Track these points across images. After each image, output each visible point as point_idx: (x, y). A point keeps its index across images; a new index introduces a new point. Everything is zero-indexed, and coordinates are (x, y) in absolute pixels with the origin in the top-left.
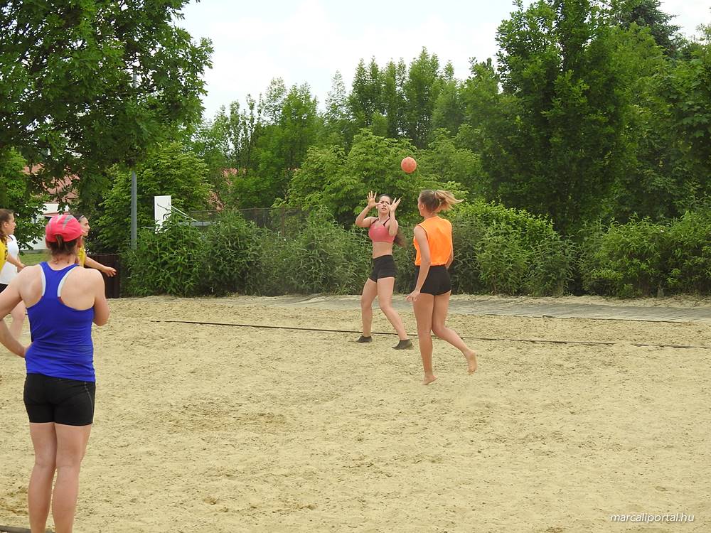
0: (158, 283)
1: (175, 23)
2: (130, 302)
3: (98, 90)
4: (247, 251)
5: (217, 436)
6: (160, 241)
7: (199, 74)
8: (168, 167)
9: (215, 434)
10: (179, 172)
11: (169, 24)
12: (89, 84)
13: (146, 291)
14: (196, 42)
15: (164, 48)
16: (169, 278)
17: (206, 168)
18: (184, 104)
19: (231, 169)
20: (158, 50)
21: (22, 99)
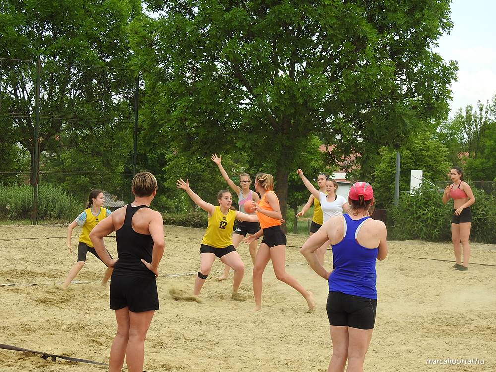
0: (414, 231)
1: (432, 49)
2: (394, 244)
3: (376, 95)
4: (478, 211)
5: (457, 341)
6: (416, 202)
7: (447, 85)
8: (421, 150)
9: (455, 340)
10: (428, 154)
11: (428, 50)
12: (370, 91)
13: (405, 236)
14: (446, 62)
15: (424, 67)
16: (421, 228)
17: (447, 151)
18: (436, 106)
19: (465, 153)
20: (419, 68)
21: (323, 100)
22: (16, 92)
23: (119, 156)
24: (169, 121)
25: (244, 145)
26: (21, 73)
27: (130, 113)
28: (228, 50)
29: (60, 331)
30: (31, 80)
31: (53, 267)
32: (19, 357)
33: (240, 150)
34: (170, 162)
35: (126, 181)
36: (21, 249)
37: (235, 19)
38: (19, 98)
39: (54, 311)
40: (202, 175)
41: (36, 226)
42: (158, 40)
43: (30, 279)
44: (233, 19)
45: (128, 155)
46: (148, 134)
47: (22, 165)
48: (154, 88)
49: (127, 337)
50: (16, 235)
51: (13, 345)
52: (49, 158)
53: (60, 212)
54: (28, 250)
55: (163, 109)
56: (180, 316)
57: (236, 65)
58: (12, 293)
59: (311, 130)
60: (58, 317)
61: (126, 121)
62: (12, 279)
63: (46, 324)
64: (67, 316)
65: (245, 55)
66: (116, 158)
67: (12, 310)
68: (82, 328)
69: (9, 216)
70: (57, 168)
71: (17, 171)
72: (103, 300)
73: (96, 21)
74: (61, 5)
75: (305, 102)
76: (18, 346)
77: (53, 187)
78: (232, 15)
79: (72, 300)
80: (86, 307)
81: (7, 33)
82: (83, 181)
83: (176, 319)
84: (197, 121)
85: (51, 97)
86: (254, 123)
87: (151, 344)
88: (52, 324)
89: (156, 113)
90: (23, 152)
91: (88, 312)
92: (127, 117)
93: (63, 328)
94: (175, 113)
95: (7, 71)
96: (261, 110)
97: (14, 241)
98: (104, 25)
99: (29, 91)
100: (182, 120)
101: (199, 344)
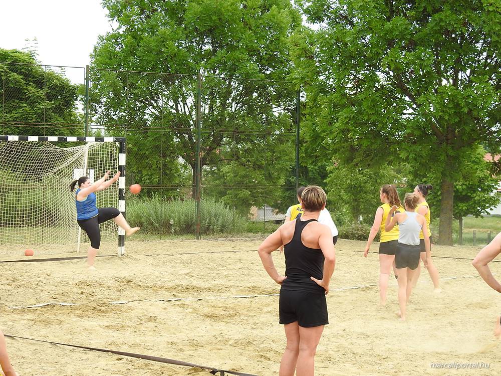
21: (489, 109)
22: (177, 107)
23: (281, 169)
24: (332, 133)
25: (408, 156)
26: (181, 87)
27: (291, 126)
28: (390, 59)
29: (228, 346)
30: (192, 94)
31: (218, 282)
32: (188, 372)
33: (404, 160)
34: (332, 175)
35: (287, 194)
36: (185, 264)
37: (396, 29)
38: (180, 113)
39: (220, 326)
40: (364, 187)
41: (200, 241)
42: (318, 51)
43: (196, 294)
44: (394, 29)
45: (290, 168)
46: (311, 146)
47: (183, 179)
48: (315, 100)
49: (297, 352)
50: (180, 250)
51: (181, 361)
52: (209, 172)
53: (223, 226)
54: (192, 265)
55: (325, 121)
56: (347, 330)
57: (398, 75)
58: (178, 309)
59: (476, 140)
60: (225, 332)
61: (287, 134)
62: (177, 294)
63: (213, 339)
64: (234, 331)
65: (408, 65)
66: (277, 171)
67: (179, 325)
68: (249, 343)
69: (173, 231)
70: (217, 182)
71: (178, 186)
72: (269, 314)
73: (255, 33)
74: (220, 19)
75: (470, 111)
76: (186, 361)
77: (215, 202)
78: (393, 24)
79: (238, 314)
80: (252, 322)
81: (167, 48)
82: (244, 194)
83: (343, 333)
84: (360, 132)
85: (212, 111)
86: (417, 133)
87: (319, 359)
88: (219, 339)
89: (319, 126)
90: (185, 167)
91: (255, 327)
92: (288, 130)
93: (230, 343)
94: (337, 125)
95: (168, 86)
96: (424, 120)
97: (179, 256)
98: (263, 37)
99: (189, 105)
100: (345, 131)
101: (367, 358)
